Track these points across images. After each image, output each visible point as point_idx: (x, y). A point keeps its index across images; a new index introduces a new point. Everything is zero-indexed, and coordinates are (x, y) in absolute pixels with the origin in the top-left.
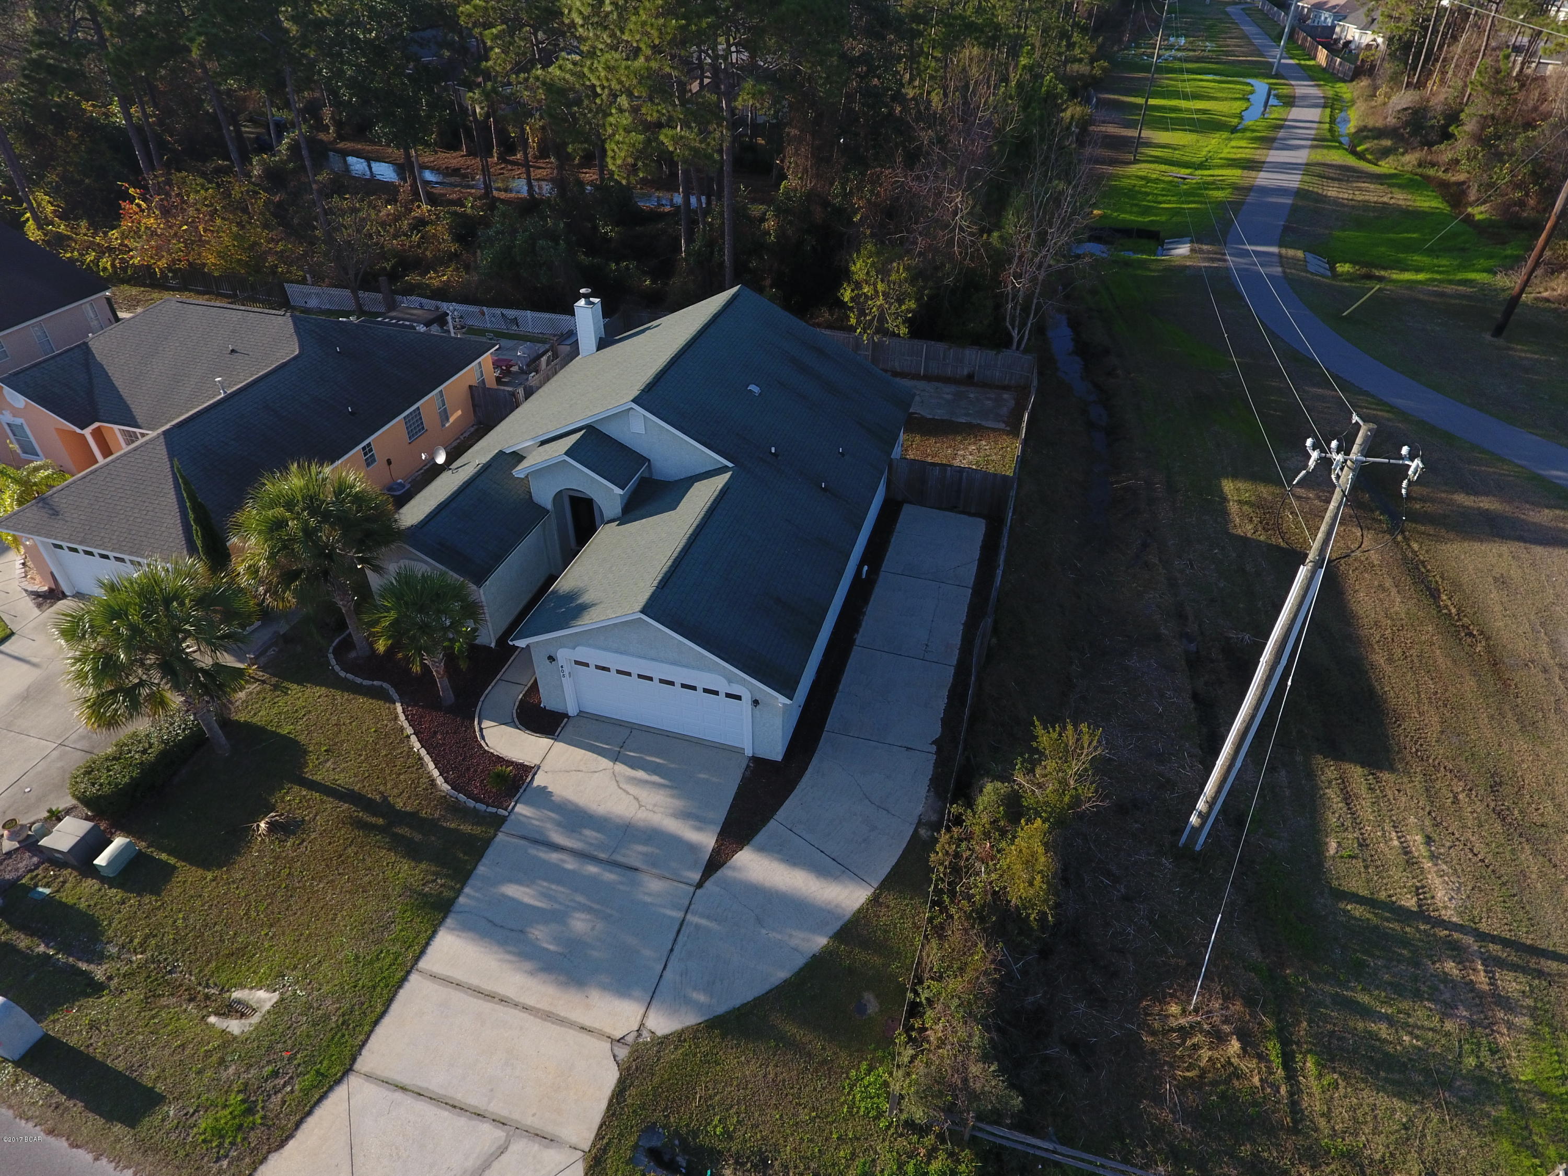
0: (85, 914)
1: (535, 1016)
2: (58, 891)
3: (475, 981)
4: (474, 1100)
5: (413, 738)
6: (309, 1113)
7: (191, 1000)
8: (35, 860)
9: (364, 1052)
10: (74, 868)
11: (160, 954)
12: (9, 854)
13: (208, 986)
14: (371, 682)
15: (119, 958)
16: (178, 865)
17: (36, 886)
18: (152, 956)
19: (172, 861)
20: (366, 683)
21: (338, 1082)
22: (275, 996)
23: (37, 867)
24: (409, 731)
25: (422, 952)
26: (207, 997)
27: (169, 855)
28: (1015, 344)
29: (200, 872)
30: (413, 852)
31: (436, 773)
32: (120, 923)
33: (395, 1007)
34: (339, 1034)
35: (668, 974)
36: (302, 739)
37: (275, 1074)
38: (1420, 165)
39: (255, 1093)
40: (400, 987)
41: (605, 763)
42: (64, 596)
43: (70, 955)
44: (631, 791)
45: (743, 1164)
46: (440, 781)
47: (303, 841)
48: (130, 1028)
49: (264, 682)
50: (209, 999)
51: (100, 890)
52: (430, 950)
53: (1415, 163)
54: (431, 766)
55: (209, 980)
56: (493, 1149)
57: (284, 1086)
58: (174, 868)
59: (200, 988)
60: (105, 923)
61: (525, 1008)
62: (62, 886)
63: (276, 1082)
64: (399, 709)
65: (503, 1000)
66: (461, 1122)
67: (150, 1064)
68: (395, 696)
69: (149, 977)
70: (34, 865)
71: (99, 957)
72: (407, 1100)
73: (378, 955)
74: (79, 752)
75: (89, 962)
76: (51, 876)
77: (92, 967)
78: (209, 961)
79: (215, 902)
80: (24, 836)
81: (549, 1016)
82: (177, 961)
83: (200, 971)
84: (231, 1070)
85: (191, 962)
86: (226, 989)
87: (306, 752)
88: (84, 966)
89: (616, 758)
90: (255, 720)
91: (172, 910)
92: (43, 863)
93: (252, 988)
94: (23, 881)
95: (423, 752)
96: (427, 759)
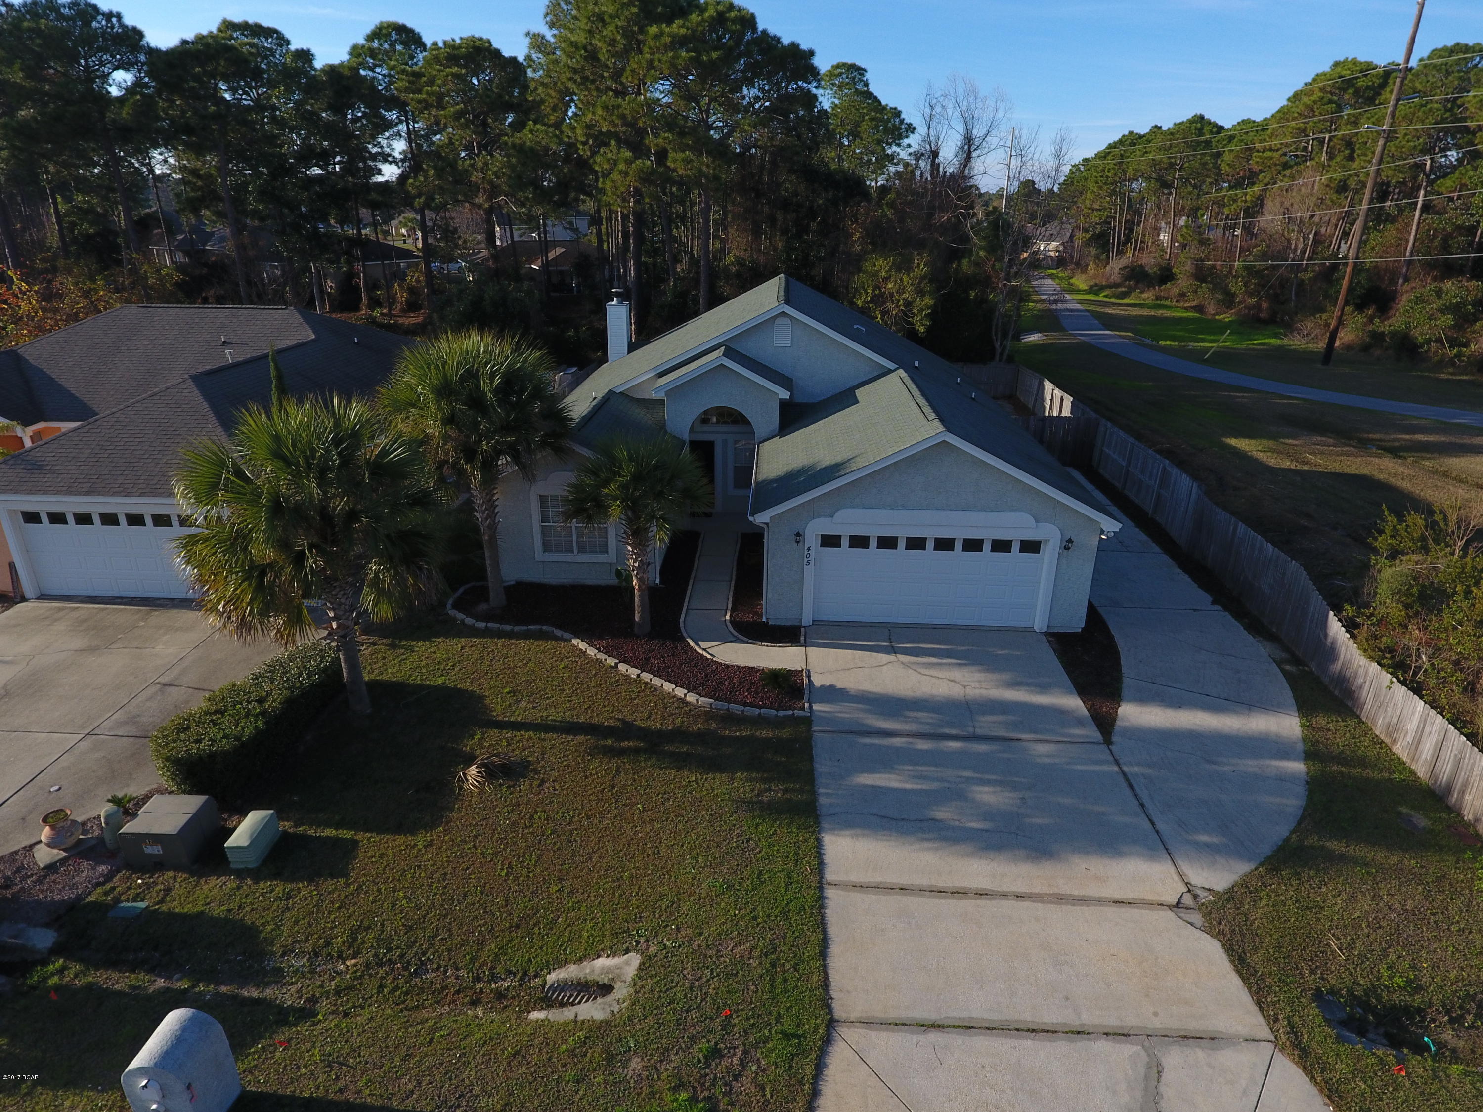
0: (227, 921)
1: (1043, 902)
2: (162, 901)
3: (925, 882)
4: (1050, 1017)
5: (622, 667)
6: (815, 1093)
7: (474, 1003)
8: (103, 869)
9: (833, 994)
10: (177, 868)
11: (389, 950)
12: (51, 868)
13: (494, 978)
14: (525, 628)
15: (313, 972)
16: (359, 837)
17: (117, 901)
18: (376, 955)
19: (347, 834)
20: (517, 628)
21: (827, 1040)
22: (634, 959)
23: (109, 878)
24: (611, 661)
25: (821, 865)
26: (500, 995)
27: (336, 829)
28: (997, 357)
29: (400, 839)
30: (713, 765)
31: (680, 692)
32: (296, 922)
33: (833, 931)
34: (779, 980)
35: (1160, 826)
36: (466, 685)
37: (715, 1053)
38: (1157, 299)
39: (702, 1085)
40: (822, 907)
41: (884, 658)
42: (24, 599)
43: (218, 983)
44: (940, 676)
45: (1460, 1019)
46: (691, 698)
47: (543, 782)
48: (403, 1050)
49: (374, 644)
50: (505, 997)
51: (238, 888)
52: (827, 859)
53: (1154, 297)
54: (668, 687)
55: (492, 968)
56: (1142, 1071)
57: (743, 1064)
58: (355, 843)
59: (478, 986)
60: (269, 928)
61: (1019, 896)
62: (166, 895)
63: (726, 1062)
64: (583, 646)
65: (981, 894)
66: (1062, 1046)
67: (477, 1090)
68: (567, 635)
69: (381, 987)
70: (102, 875)
71: (277, 976)
72: (957, 1040)
73: (759, 877)
74: (125, 739)
75: (262, 984)
76: (140, 886)
77: (269, 993)
78: (481, 944)
79: (449, 870)
80: (71, 841)
81: (1059, 899)
82: (424, 954)
83: (473, 960)
84: (636, 1064)
85: (449, 950)
86: (531, 972)
87: (481, 698)
88: (254, 993)
89: (893, 651)
90: (384, 677)
91: (379, 890)
92: (118, 871)
93: (580, 960)
94: (91, 899)
95: (646, 676)
96: (657, 681)
